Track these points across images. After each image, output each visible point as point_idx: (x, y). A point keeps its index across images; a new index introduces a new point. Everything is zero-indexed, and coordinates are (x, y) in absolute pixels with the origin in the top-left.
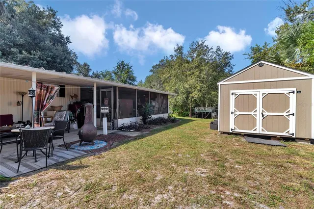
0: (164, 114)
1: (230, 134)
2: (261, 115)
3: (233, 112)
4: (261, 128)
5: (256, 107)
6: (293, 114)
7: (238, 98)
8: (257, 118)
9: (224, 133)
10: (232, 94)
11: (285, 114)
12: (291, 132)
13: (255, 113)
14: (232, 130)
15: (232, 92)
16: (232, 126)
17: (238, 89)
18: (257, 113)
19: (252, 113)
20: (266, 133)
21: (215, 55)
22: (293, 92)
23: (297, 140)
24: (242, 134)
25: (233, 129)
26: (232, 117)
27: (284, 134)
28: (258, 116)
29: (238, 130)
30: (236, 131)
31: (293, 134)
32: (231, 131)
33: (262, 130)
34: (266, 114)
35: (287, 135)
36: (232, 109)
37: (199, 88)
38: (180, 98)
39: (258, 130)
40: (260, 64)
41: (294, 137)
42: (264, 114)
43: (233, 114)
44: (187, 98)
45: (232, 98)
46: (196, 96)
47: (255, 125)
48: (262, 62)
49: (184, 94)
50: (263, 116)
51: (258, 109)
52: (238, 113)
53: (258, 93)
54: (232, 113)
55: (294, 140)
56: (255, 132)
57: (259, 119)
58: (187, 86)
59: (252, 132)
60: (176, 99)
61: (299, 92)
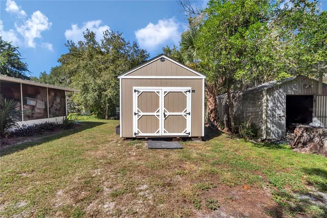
0: (57, 118)
1: (134, 139)
2: (163, 115)
3: (137, 112)
4: (163, 129)
5: (159, 107)
6: (189, 114)
7: (141, 95)
8: (160, 119)
9: (127, 139)
10: (135, 91)
11: (183, 113)
12: (187, 132)
13: (158, 114)
14: (135, 134)
15: (134, 88)
16: (135, 129)
17: (141, 86)
18: (159, 114)
19: (155, 114)
20: (168, 134)
21: (132, 51)
22: (189, 91)
23: (193, 139)
24: (146, 138)
25: (137, 133)
26: (135, 119)
27: (183, 134)
28: (160, 116)
29: (141, 134)
30: (140, 135)
31: (189, 134)
32: (134, 136)
33: (165, 132)
34: (168, 114)
35: (185, 134)
36: (135, 108)
37: (113, 85)
38: (91, 96)
39: (160, 132)
40: (161, 58)
41: (190, 136)
42: (166, 114)
43: (137, 115)
44: (100, 96)
45: (135, 96)
46: (110, 94)
47: (157, 127)
48: (164, 56)
49: (96, 91)
50: (165, 116)
51: (160, 108)
52: (142, 114)
53: (160, 91)
54: (135, 114)
55: (190, 139)
56: (158, 135)
57: (161, 119)
58: (99, 81)
59: (155, 134)
60: (85, 97)
61: (193, 91)
